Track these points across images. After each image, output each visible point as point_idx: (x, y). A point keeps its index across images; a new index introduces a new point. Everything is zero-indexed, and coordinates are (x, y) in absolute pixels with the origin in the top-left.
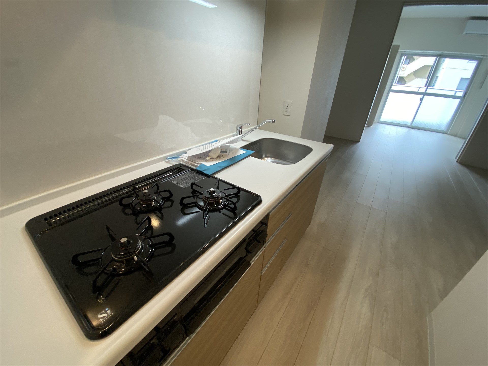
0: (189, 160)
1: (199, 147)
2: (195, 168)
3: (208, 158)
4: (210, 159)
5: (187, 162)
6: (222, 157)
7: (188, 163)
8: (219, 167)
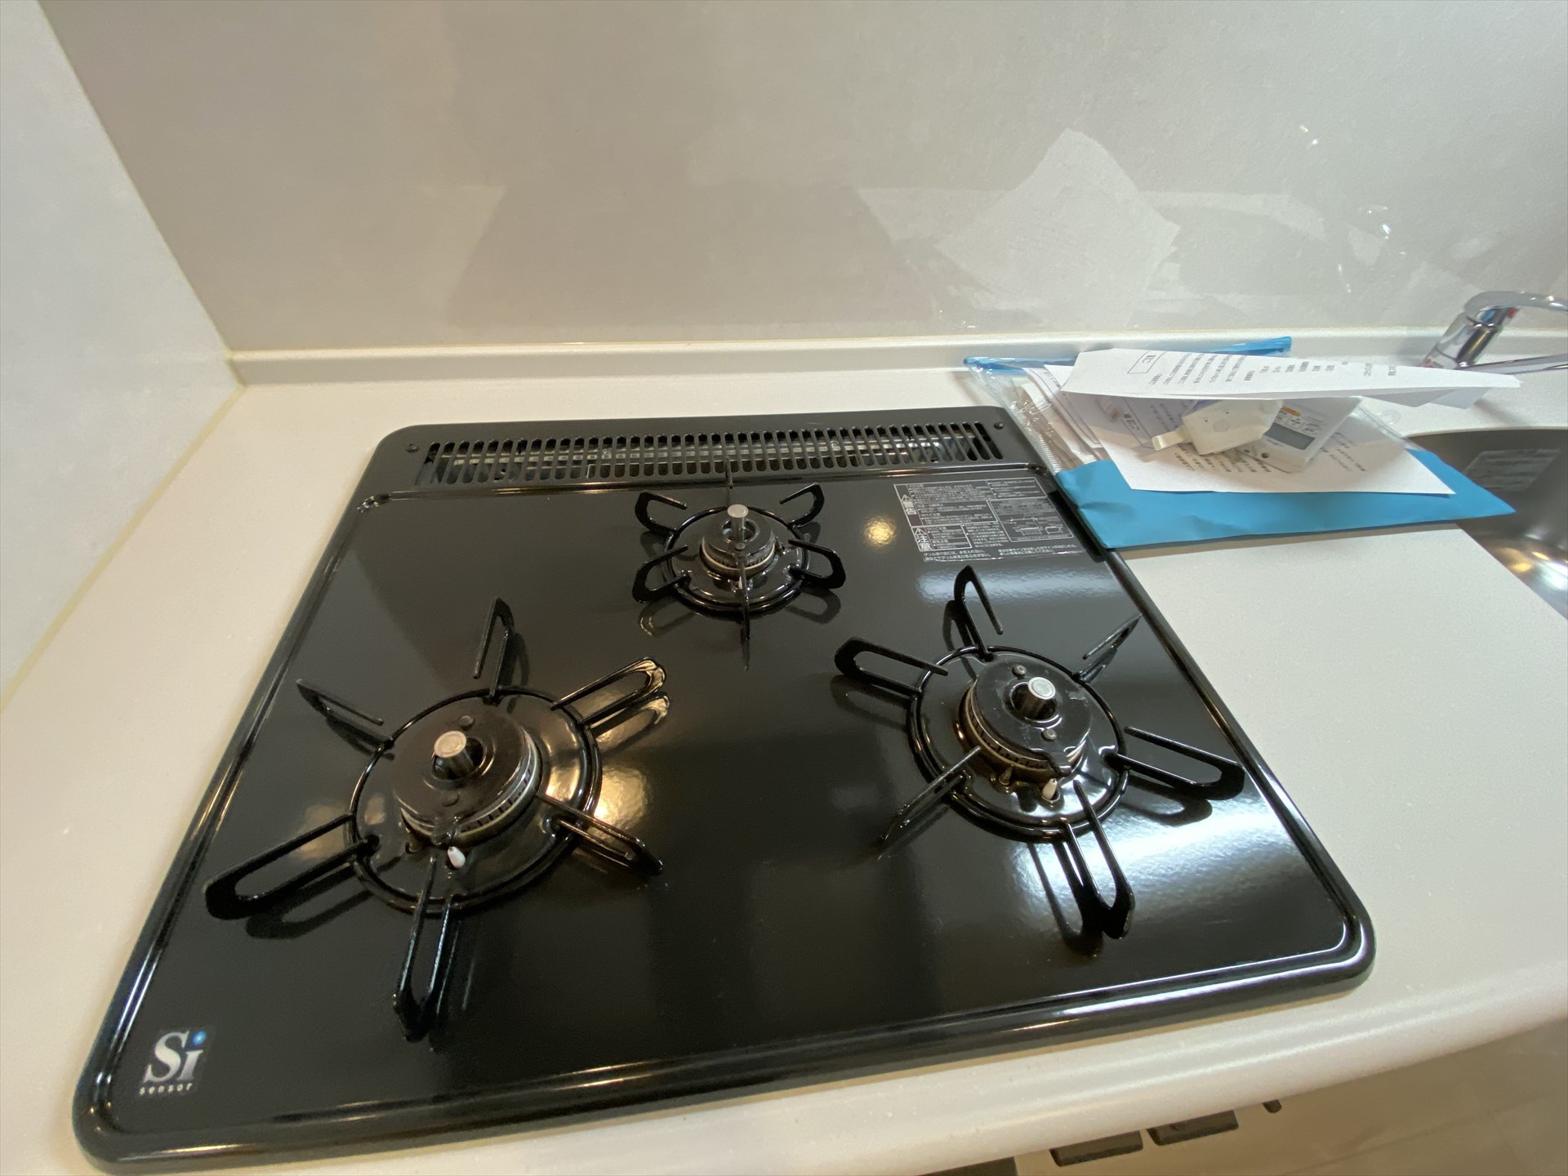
0: (1056, 411)
1: (1158, 353)
2: (1055, 468)
3: (1161, 442)
4: (1180, 445)
5: (1040, 415)
6: (1254, 464)
7: (1041, 425)
8: (1198, 523)
